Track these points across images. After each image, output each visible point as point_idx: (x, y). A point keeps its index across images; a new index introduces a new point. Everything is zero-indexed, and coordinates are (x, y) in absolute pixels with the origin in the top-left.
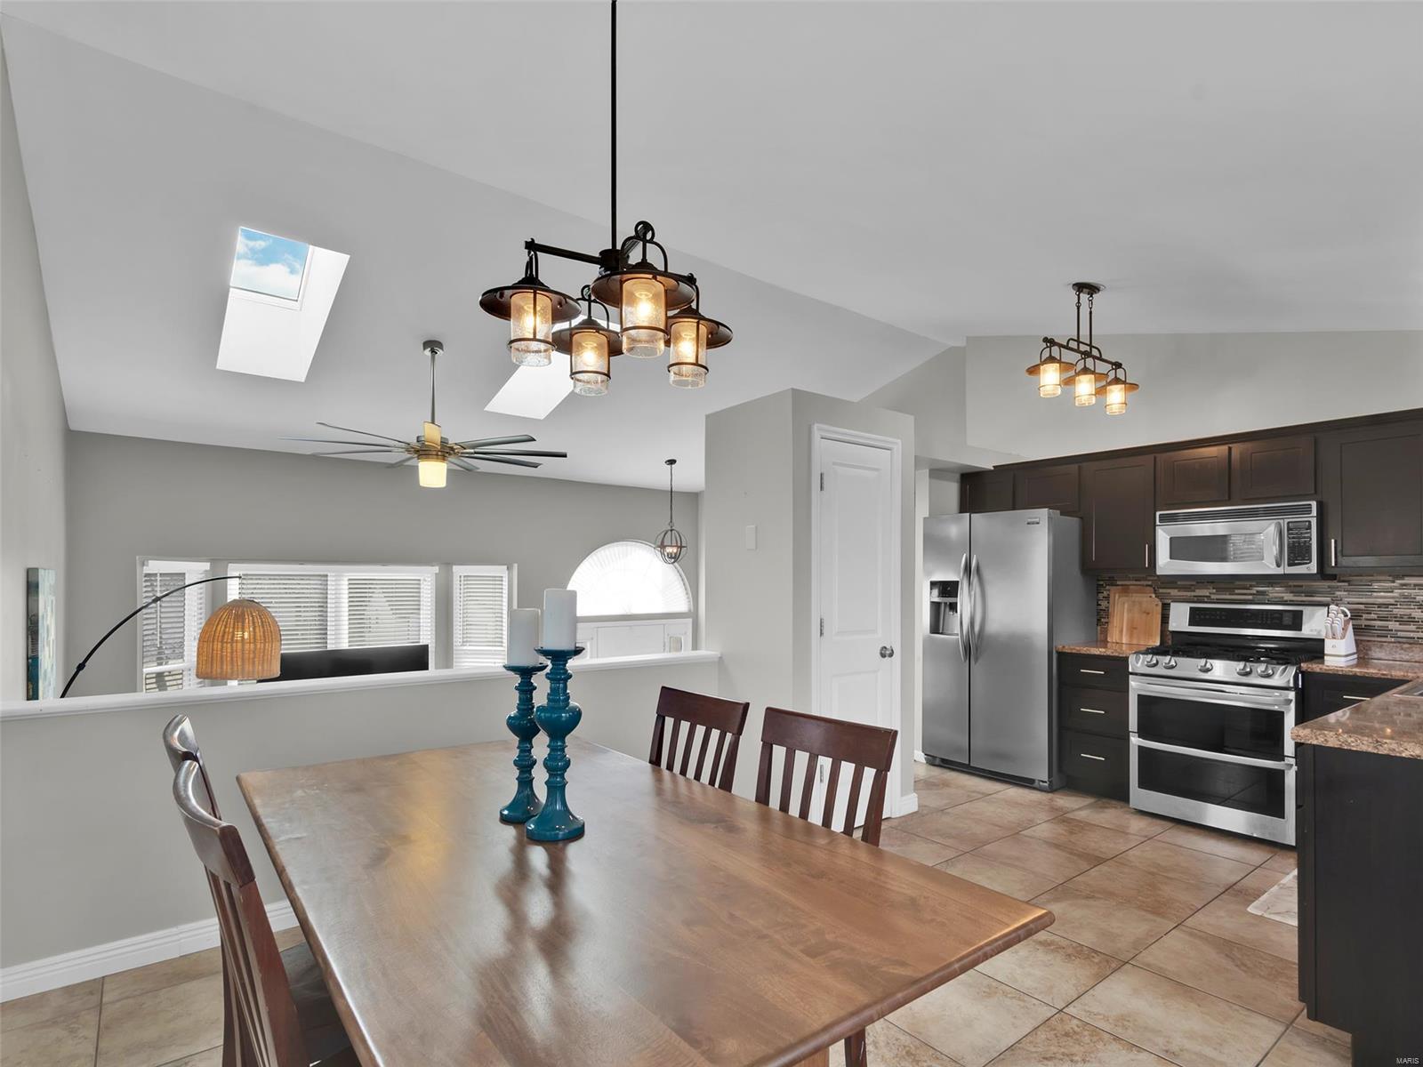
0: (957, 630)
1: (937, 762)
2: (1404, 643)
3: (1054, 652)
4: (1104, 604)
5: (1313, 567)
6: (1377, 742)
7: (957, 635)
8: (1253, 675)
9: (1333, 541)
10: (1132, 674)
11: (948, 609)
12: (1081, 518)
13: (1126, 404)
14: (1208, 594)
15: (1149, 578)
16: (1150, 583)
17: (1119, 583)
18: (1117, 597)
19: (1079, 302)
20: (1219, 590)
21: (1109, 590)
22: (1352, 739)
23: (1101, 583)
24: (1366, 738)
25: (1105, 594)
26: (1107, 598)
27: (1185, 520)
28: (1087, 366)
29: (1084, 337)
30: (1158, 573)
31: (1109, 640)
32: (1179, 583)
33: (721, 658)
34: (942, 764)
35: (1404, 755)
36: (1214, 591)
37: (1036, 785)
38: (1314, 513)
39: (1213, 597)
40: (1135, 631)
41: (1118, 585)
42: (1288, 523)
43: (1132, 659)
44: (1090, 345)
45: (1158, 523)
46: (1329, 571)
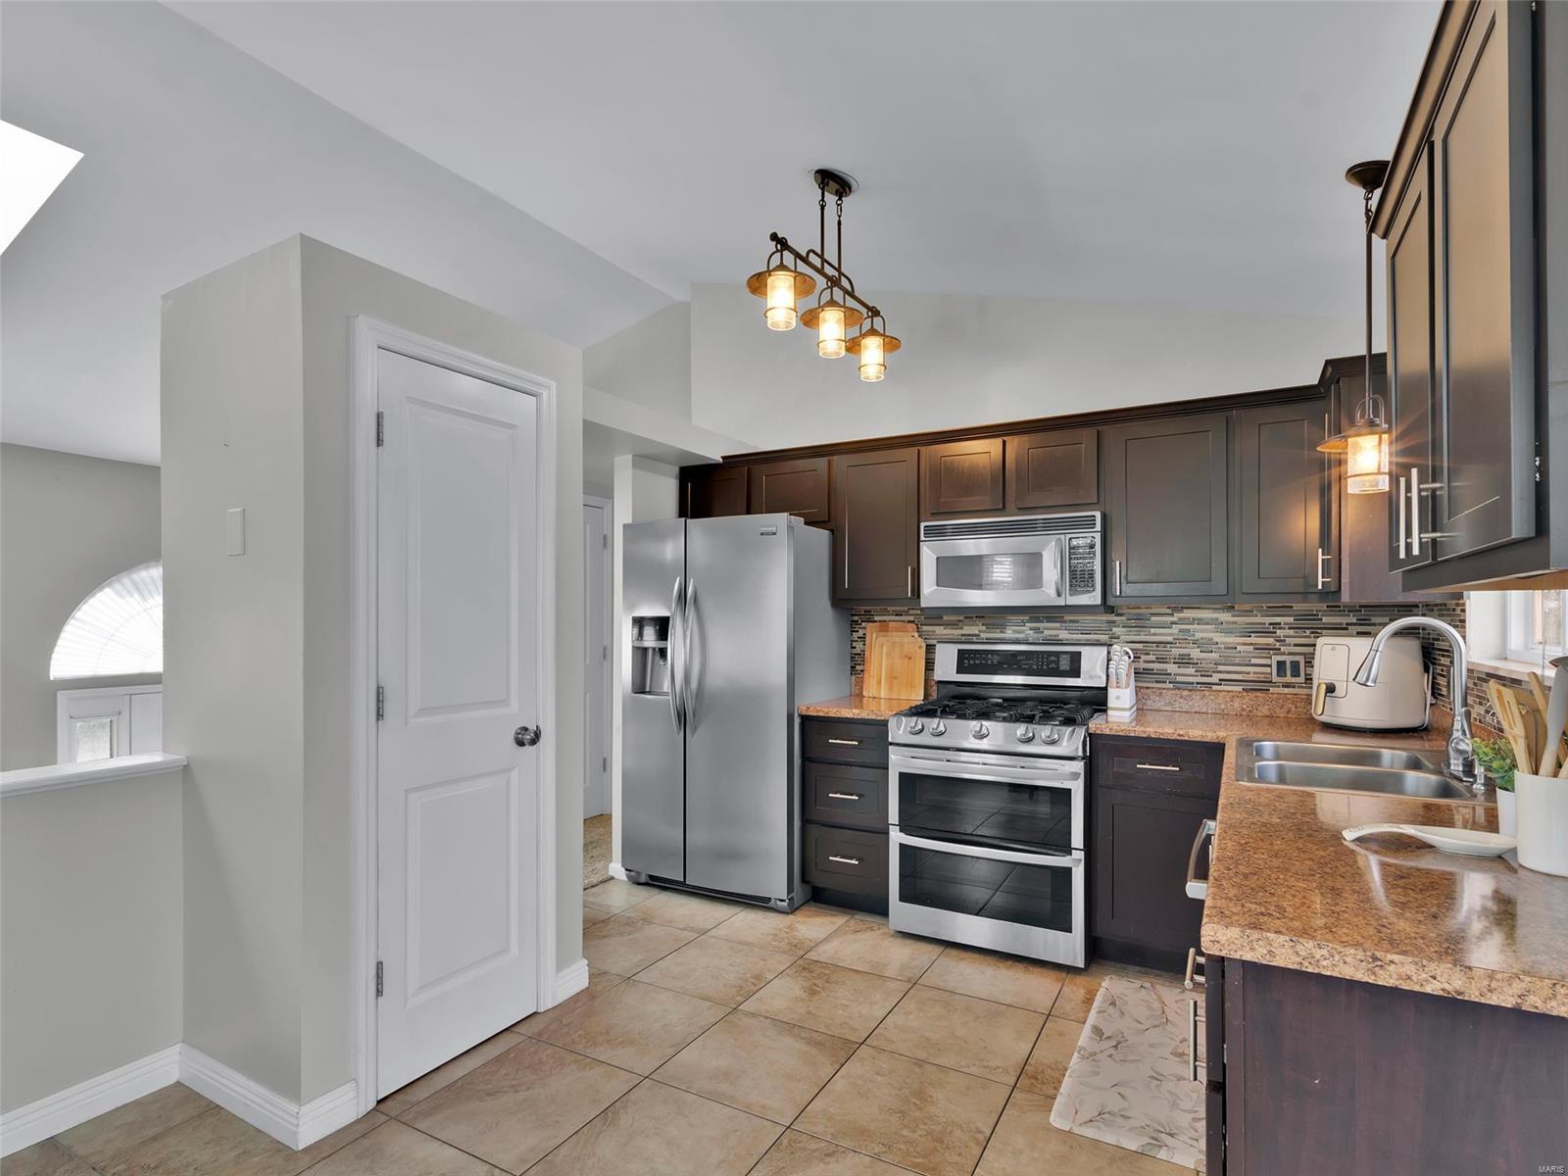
0: (666, 687)
1: (643, 879)
2: (1184, 690)
3: (796, 715)
4: (859, 646)
5: (1094, 598)
6: (1375, 958)
7: (666, 694)
8: (1035, 741)
9: (1118, 563)
10: (891, 744)
11: (657, 657)
12: (832, 531)
13: (884, 365)
14: (977, 632)
15: (911, 612)
16: (912, 618)
17: (876, 618)
18: (874, 635)
19: (823, 200)
20: (990, 627)
21: (865, 628)
22: (1324, 952)
23: (856, 618)
24: (1352, 951)
25: (861, 632)
26: (863, 638)
27: (954, 534)
28: (835, 298)
29: (831, 255)
30: (922, 606)
31: (864, 694)
32: (945, 618)
33: (186, 767)
34: (651, 882)
35: (1428, 989)
36: (984, 628)
37: (772, 904)
38: (1098, 527)
39: (983, 635)
40: (895, 682)
41: (876, 621)
42: (1070, 539)
43: (892, 724)
44: (838, 270)
45: (922, 538)
46: (1111, 601)
